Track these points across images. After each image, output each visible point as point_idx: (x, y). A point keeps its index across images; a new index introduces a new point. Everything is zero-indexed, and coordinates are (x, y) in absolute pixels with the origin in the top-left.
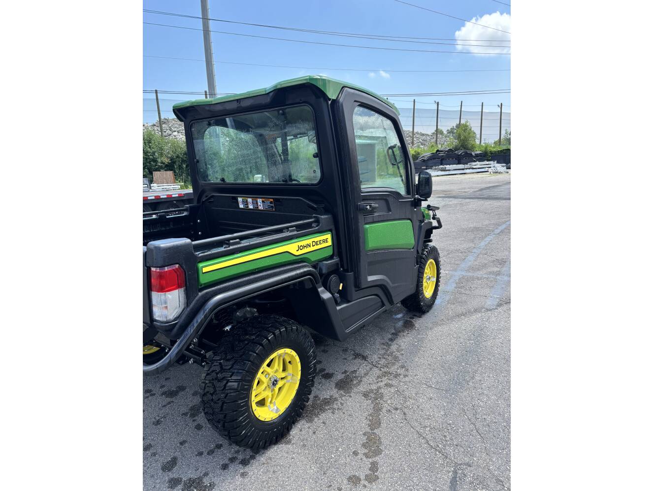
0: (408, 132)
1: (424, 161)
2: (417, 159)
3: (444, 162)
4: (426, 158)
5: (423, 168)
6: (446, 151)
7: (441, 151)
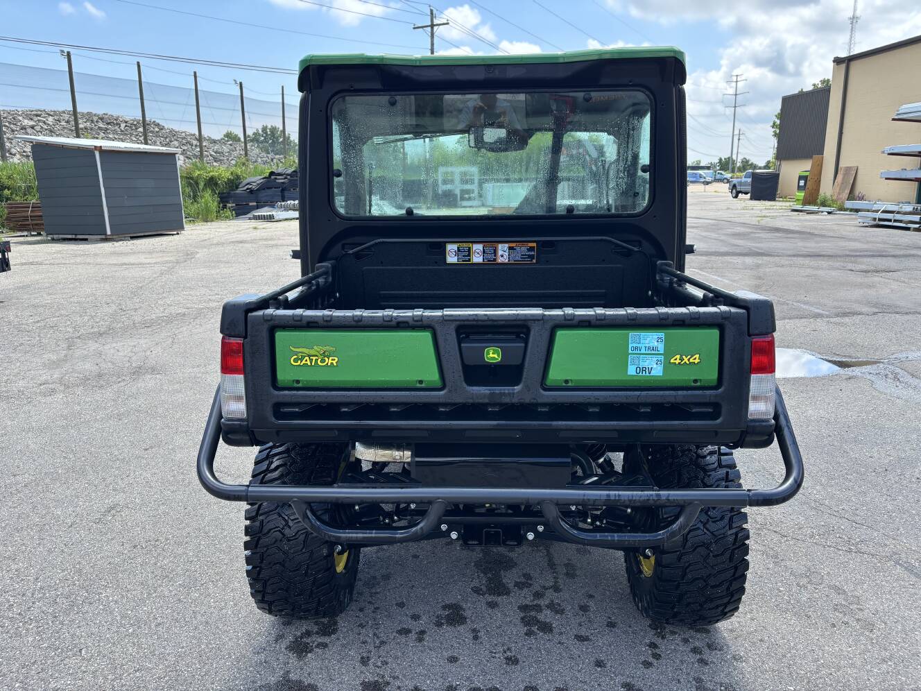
0: (183, 134)
1: (251, 191)
2: (237, 188)
3: (286, 194)
4: (254, 186)
5: (251, 204)
6: (288, 175)
7: (279, 174)
